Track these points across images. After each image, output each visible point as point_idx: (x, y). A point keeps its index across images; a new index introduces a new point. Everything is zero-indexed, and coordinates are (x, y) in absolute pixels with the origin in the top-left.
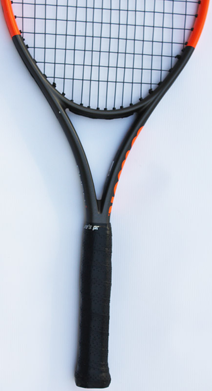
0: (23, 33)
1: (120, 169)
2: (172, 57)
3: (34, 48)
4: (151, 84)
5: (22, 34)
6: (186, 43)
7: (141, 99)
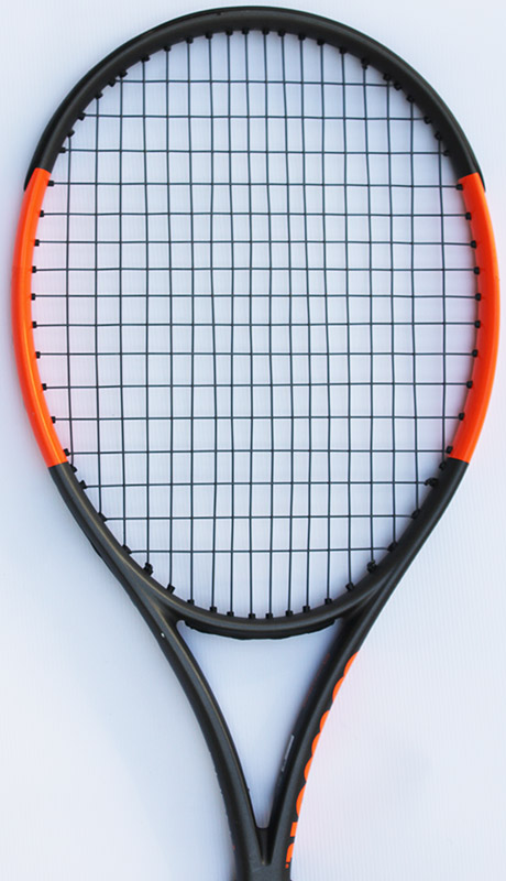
0: (73, 454)
1: (309, 755)
2: (417, 483)
3: (100, 486)
4: (372, 549)
5: (69, 458)
6: (449, 450)
7: (350, 587)
